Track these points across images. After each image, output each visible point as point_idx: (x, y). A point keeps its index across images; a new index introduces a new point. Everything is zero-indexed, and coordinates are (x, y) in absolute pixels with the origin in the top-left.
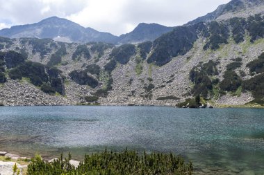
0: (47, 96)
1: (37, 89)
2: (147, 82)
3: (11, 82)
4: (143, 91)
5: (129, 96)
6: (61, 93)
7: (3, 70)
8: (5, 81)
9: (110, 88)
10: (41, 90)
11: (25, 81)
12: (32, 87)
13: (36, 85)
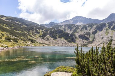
0: (69, 43)
1: (66, 41)
2: (110, 38)
3: (58, 39)
4: (108, 41)
5: (101, 43)
6: (74, 43)
7: (56, 35)
8: (57, 39)
9: (93, 41)
10: (68, 41)
11: (63, 39)
12: (65, 40)
13: (66, 40)
